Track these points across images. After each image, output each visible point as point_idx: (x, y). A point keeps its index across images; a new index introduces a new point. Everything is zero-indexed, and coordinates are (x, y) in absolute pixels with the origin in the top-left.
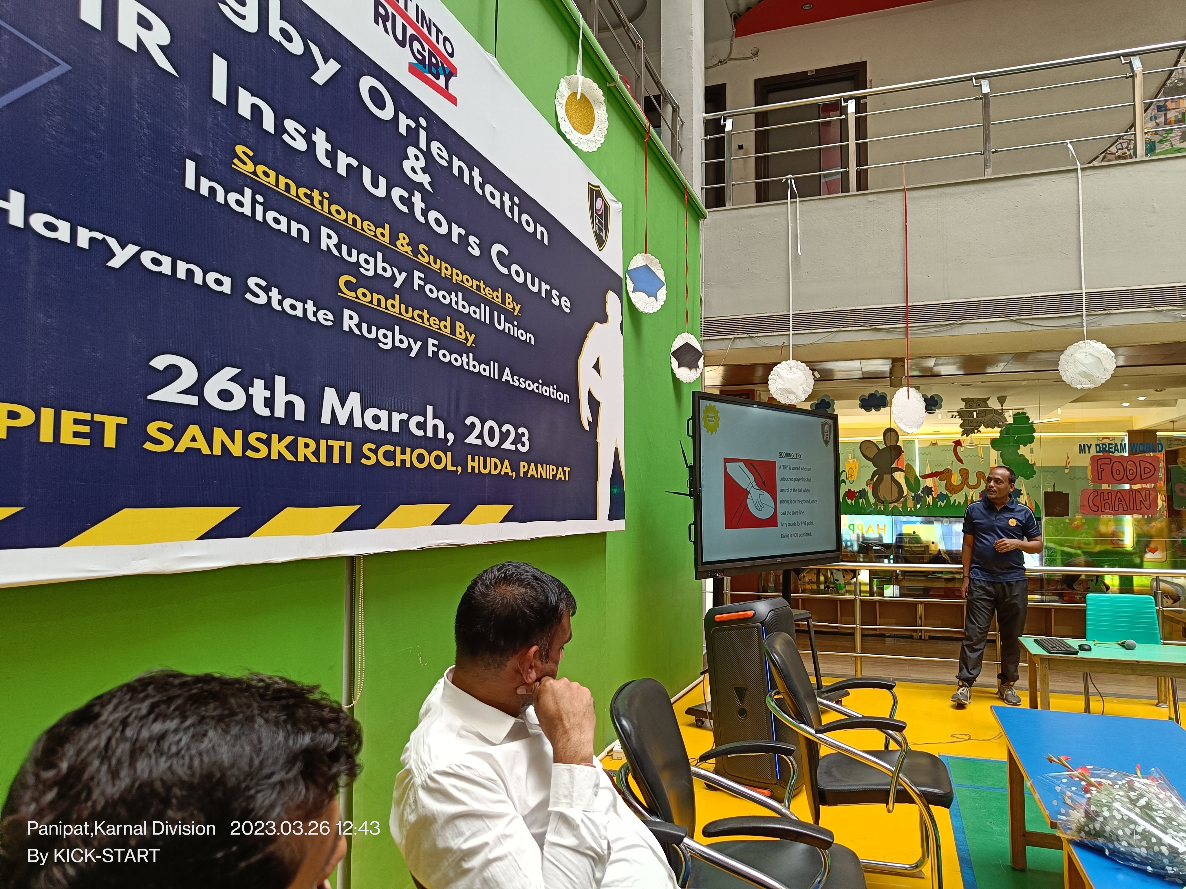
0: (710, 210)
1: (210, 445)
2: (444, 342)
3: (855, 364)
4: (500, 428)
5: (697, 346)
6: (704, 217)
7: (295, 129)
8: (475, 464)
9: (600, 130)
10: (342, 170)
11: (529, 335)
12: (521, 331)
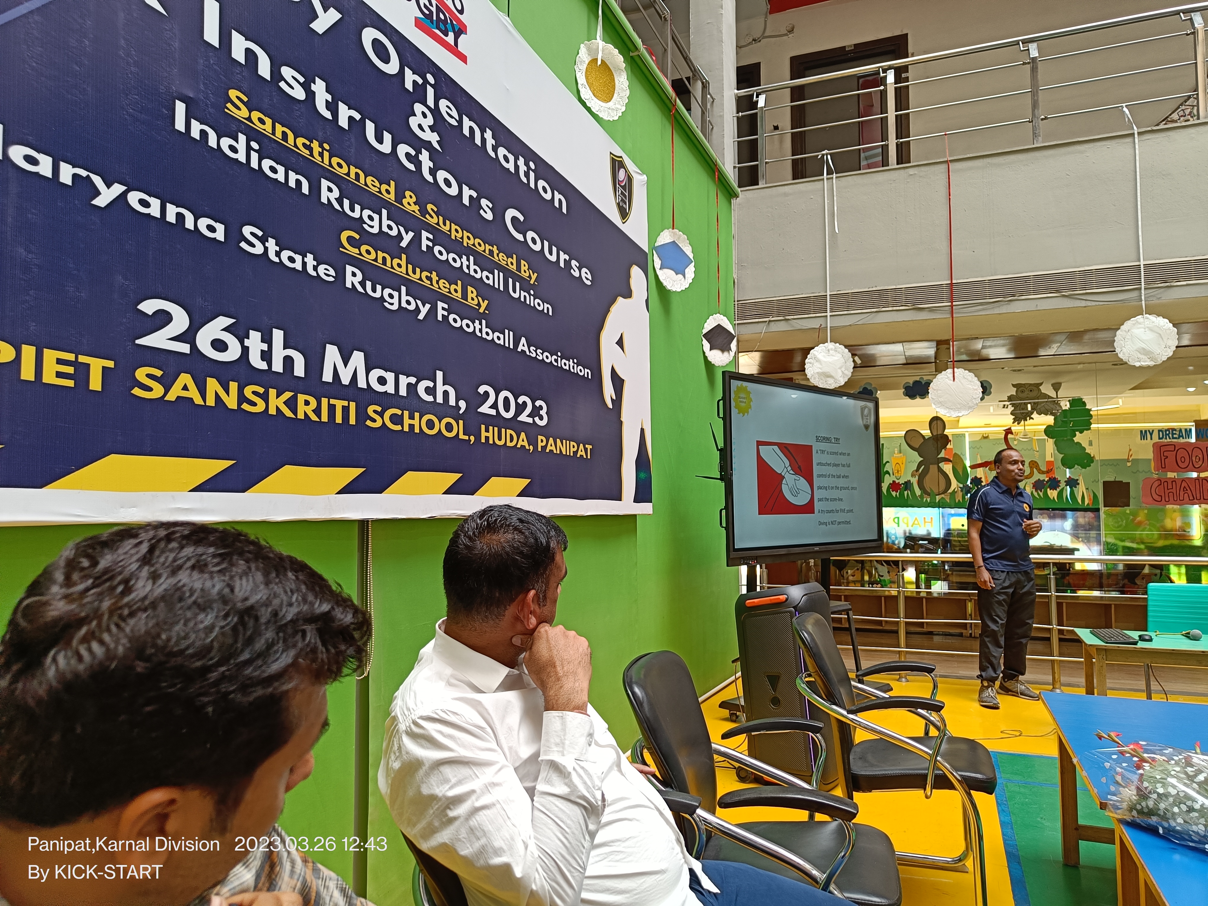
0: (742, 189)
1: (203, 395)
2: (454, 306)
3: (898, 348)
4: (516, 399)
5: (730, 328)
6: (736, 196)
7: (292, 77)
8: (488, 434)
9: (621, 98)
10: (343, 122)
11: (546, 305)
12: (537, 301)
